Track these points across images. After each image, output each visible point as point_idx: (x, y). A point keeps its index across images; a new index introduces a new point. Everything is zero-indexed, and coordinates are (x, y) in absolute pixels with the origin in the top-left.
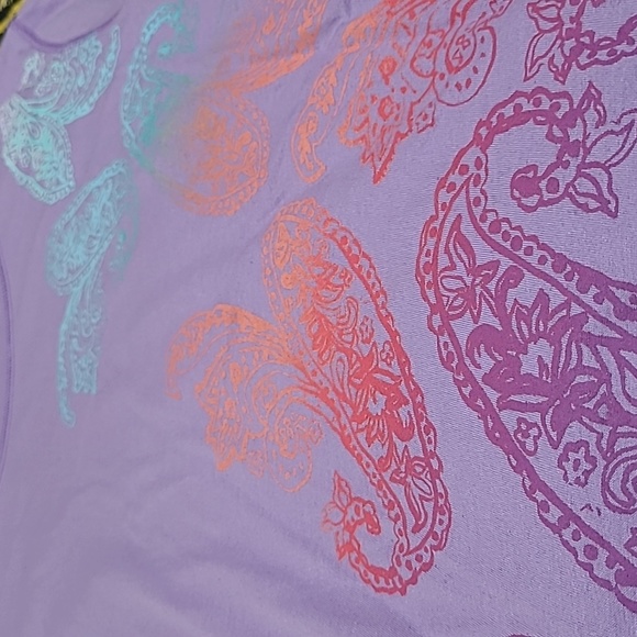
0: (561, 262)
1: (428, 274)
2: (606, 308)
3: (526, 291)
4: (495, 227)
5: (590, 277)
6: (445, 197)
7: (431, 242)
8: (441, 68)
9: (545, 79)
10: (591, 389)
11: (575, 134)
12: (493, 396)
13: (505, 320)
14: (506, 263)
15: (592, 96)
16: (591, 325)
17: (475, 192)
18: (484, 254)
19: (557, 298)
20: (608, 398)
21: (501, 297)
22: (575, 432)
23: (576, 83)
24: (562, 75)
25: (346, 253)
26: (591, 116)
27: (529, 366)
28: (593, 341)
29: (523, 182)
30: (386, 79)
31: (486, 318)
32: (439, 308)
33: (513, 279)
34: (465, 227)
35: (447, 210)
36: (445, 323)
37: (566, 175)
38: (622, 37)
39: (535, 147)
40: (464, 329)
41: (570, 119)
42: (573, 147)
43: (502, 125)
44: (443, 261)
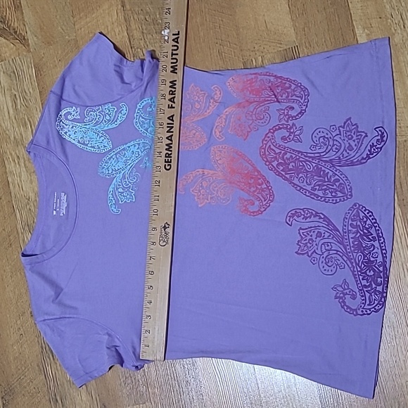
0: (294, 150)
1: (263, 156)
2: (303, 156)
3: (288, 155)
4: (280, 146)
5: (299, 152)
6: (265, 142)
7: (263, 151)
8: (254, 118)
9: (283, 122)
10: (302, 169)
11: (292, 131)
12: (283, 173)
13: (284, 161)
14: (283, 152)
15: (294, 124)
16: (301, 159)
17: (273, 141)
18: (277, 151)
19: (294, 156)
20: (305, 169)
21: (283, 157)
22: (301, 175)
23: (290, 123)
24: (287, 121)
25: (238, 155)
26: (294, 128)
27: (290, 167)
28: (301, 161)
29: (283, 138)
30: (239, 120)
31: (280, 161)
32: (267, 161)
33: (285, 154)
34: (272, 147)
35: (266, 144)
36: (270, 163)
37: (291, 137)
38: (297, 115)
39: (285, 133)
40: (275, 164)
41: (290, 128)
42: (292, 133)
43: (276, 130)
44: (267, 153)
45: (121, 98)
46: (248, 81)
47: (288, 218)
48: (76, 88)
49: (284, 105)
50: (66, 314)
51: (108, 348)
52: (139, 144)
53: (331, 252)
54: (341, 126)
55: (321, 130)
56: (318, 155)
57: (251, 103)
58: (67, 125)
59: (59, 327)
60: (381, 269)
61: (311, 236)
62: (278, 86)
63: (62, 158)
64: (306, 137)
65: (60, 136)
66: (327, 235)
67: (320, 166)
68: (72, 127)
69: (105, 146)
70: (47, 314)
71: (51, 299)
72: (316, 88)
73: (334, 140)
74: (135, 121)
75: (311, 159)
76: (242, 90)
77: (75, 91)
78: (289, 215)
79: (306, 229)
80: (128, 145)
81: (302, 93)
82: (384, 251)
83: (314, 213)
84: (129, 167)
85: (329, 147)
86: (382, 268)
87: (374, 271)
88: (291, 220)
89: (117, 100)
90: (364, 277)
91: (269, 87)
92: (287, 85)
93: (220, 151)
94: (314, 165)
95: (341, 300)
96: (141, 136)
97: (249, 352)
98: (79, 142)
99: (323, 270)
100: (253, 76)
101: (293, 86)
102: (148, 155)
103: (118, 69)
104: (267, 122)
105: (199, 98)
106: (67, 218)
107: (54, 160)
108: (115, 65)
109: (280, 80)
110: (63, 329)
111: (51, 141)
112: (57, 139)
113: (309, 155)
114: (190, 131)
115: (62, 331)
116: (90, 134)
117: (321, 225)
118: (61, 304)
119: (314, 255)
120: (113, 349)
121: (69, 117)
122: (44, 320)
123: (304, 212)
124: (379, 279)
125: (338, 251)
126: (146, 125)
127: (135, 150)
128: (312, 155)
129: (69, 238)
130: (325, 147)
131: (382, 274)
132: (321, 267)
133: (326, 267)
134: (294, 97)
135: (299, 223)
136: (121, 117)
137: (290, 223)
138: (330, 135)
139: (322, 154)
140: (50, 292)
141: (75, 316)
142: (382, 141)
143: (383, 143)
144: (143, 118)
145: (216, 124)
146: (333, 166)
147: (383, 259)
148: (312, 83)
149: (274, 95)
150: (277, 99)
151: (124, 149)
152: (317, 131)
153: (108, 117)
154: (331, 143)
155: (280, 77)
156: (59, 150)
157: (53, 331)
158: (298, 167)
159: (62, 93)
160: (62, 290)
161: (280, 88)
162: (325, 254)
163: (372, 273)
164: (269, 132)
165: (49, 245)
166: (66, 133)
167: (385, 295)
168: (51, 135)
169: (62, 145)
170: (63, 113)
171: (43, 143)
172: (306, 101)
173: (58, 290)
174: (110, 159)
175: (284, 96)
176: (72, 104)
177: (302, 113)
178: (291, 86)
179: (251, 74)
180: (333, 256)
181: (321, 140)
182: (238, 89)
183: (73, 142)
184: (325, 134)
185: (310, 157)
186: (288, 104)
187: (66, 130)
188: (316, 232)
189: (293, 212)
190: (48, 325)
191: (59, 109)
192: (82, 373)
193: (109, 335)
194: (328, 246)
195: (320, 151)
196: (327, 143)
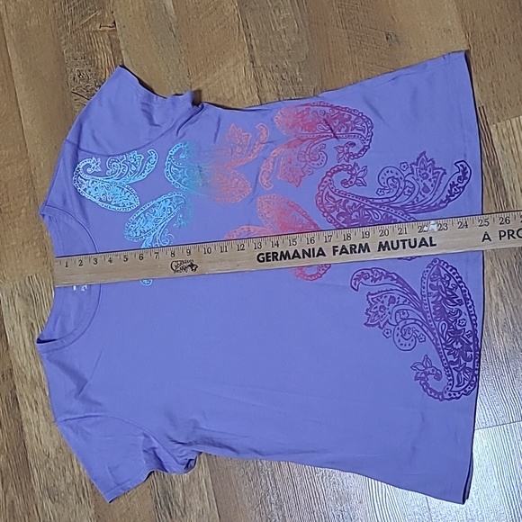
0: (357, 196)
1: (320, 205)
2: (368, 203)
3: (350, 203)
4: (339, 192)
5: (363, 198)
6: (321, 188)
7: (320, 199)
8: (308, 159)
9: (343, 162)
10: (368, 218)
11: (354, 172)
12: (346, 225)
13: (346, 210)
14: (344, 199)
15: (356, 164)
16: (366, 207)
17: (331, 186)
18: (337, 198)
19: (357, 203)
20: (372, 219)
21: (344, 205)
23: (352, 162)
24: (348, 161)
25: (290, 205)
26: (357, 168)
27: (354, 217)
28: (367, 210)
29: (344, 182)
30: (290, 162)
31: (341, 210)
32: (326, 211)
33: (347, 201)
34: (331, 194)
35: (323, 191)
36: (329, 214)
37: (353, 180)
38: (359, 153)
39: (345, 175)
40: (335, 214)
41: (352, 169)
42: (354, 175)
43: (335, 172)
44: (325, 202)
45: (149, 144)
46: (298, 114)
47: (353, 281)
48: (96, 134)
49: (343, 142)
50: (91, 411)
51: (144, 451)
52: (171, 199)
53: (408, 322)
54: (413, 164)
55: (390, 169)
56: (387, 200)
57: (304, 141)
58: (86, 180)
59: (84, 428)
60: (471, 340)
61: (383, 302)
62: (335, 119)
63: (82, 221)
64: (371, 179)
65: (78, 194)
66: (402, 300)
67: (390, 215)
68: (93, 183)
69: (131, 204)
70: (68, 412)
71: (74, 393)
72: (381, 118)
73: (405, 181)
74: (165, 170)
75: (378, 207)
76: (293, 126)
77: (95, 138)
78: (355, 276)
79: (376, 294)
80: (159, 200)
81: (364, 124)
82: (473, 317)
83: (384, 273)
84: (160, 227)
85: (401, 190)
86: (471, 338)
87: (462, 343)
88: (357, 283)
89: (144, 146)
90: (451, 351)
91: (324, 120)
92: (346, 117)
93: (268, 202)
94: (382, 213)
95: (423, 382)
96: (173, 189)
97: (313, 452)
98: (101, 200)
99: (398, 344)
100: (304, 108)
101: (353, 117)
102: (182, 211)
103: (146, 108)
104: (323, 163)
105: (241, 141)
106: (90, 294)
107: (72, 223)
108: (143, 103)
109: (337, 111)
110: (89, 430)
111: (69, 201)
112: (74, 198)
113: (375, 201)
114: (232, 180)
115: (88, 433)
116: (114, 188)
117: (394, 288)
118: (85, 399)
119: (387, 326)
120: (151, 452)
121: (89, 170)
122: (66, 420)
123: (373, 273)
124: (469, 353)
125: (416, 320)
126: (180, 176)
127: (167, 205)
128: (380, 201)
129: (93, 318)
130: (395, 190)
131: (472, 346)
132: (397, 341)
133: (403, 341)
134: (355, 131)
135: (367, 287)
136: (150, 167)
137: (356, 288)
138: (400, 175)
139: (391, 199)
140: (72, 386)
141: (103, 414)
142: (465, 178)
143: (465, 181)
144: (175, 167)
145: (263, 169)
146: (406, 213)
147: (473, 328)
148: (376, 112)
149: (331, 129)
150: (334, 134)
151: (153, 206)
152: (385, 171)
153: (134, 168)
154: (402, 185)
155: (337, 108)
156: (77, 210)
157: (77, 433)
158: (363, 217)
159: (79, 141)
160: (86, 382)
161: (337, 121)
162: (401, 324)
163: (460, 345)
164: (327, 175)
165: (70, 328)
166: (85, 190)
167: (476, 372)
168: (67, 193)
169: (81, 204)
170: (81, 165)
171: (59, 203)
172: (370, 134)
173: (81, 383)
174: (137, 218)
175: (343, 131)
176: (91, 154)
177: (364, 149)
178: (350, 117)
179: (302, 105)
180: (411, 326)
181: (390, 181)
182: (287, 125)
183: (94, 200)
184: (394, 174)
185: (377, 204)
186: (348, 140)
187: (85, 186)
188: (388, 297)
189: (359, 273)
190: (71, 427)
191: (76, 162)
192: (113, 484)
193: (145, 436)
194: (404, 314)
195: (389, 195)
196: (398, 185)
